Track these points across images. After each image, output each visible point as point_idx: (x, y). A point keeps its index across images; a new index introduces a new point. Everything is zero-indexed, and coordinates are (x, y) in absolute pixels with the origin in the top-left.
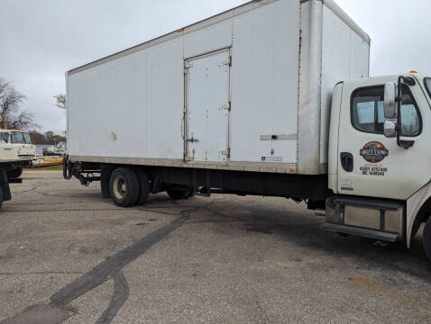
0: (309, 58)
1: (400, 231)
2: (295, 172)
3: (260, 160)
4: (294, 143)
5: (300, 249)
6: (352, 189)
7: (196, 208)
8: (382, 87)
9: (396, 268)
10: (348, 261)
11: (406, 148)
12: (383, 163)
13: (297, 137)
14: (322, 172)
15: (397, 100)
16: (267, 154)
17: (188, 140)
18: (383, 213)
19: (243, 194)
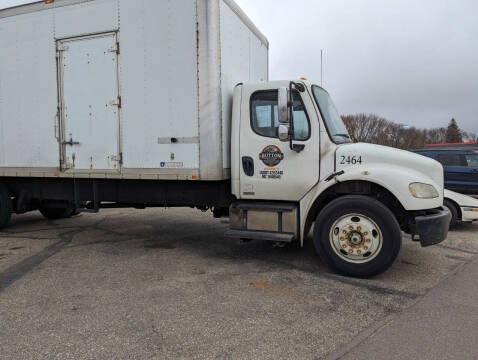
0: (208, 56)
1: (295, 231)
2: (197, 179)
3: (158, 166)
4: (196, 146)
5: (205, 261)
6: (253, 194)
7: (82, 228)
8: (276, 92)
9: (293, 267)
10: (251, 266)
11: (298, 152)
12: (280, 167)
13: (198, 140)
14: (226, 178)
15: (289, 105)
16: (167, 160)
17: (65, 143)
18: (280, 214)
19: (142, 206)
